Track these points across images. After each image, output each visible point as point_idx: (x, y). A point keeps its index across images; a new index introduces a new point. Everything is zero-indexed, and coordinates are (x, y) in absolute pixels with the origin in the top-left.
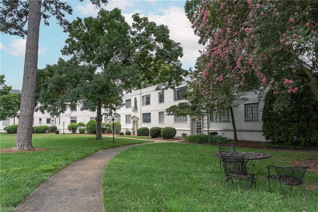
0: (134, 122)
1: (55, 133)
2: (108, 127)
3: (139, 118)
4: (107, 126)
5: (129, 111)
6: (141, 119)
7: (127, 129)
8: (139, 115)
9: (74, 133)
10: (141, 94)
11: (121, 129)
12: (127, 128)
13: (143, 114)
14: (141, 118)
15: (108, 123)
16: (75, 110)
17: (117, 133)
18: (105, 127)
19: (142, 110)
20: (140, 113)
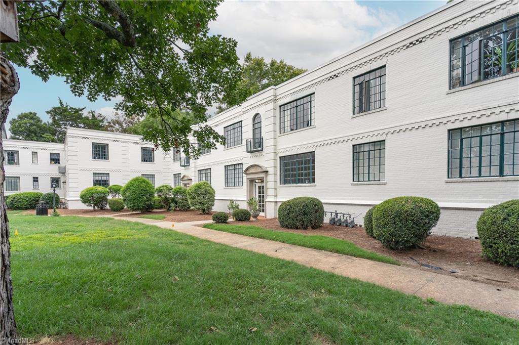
0: (252, 181)
1: (35, 212)
2: (179, 196)
3: (268, 169)
4: (177, 192)
5: (239, 154)
6: (275, 174)
7: (232, 201)
8: (268, 161)
9: (102, 208)
10: (275, 100)
11: (215, 202)
12: (234, 199)
13: (280, 157)
14: (275, 171)
15: (182, 186)
16: (105, 158)
17: (204, 210)
18: (173, 196)
19: (279, 147)
20: (272, 156)
